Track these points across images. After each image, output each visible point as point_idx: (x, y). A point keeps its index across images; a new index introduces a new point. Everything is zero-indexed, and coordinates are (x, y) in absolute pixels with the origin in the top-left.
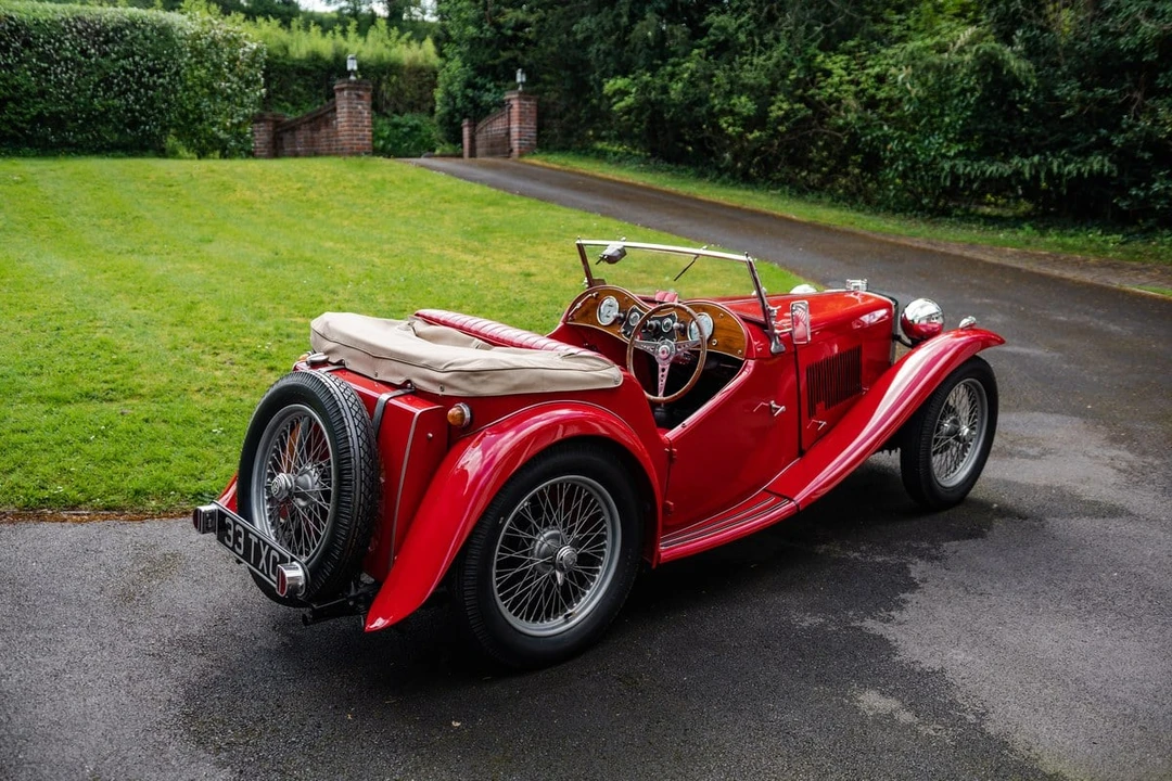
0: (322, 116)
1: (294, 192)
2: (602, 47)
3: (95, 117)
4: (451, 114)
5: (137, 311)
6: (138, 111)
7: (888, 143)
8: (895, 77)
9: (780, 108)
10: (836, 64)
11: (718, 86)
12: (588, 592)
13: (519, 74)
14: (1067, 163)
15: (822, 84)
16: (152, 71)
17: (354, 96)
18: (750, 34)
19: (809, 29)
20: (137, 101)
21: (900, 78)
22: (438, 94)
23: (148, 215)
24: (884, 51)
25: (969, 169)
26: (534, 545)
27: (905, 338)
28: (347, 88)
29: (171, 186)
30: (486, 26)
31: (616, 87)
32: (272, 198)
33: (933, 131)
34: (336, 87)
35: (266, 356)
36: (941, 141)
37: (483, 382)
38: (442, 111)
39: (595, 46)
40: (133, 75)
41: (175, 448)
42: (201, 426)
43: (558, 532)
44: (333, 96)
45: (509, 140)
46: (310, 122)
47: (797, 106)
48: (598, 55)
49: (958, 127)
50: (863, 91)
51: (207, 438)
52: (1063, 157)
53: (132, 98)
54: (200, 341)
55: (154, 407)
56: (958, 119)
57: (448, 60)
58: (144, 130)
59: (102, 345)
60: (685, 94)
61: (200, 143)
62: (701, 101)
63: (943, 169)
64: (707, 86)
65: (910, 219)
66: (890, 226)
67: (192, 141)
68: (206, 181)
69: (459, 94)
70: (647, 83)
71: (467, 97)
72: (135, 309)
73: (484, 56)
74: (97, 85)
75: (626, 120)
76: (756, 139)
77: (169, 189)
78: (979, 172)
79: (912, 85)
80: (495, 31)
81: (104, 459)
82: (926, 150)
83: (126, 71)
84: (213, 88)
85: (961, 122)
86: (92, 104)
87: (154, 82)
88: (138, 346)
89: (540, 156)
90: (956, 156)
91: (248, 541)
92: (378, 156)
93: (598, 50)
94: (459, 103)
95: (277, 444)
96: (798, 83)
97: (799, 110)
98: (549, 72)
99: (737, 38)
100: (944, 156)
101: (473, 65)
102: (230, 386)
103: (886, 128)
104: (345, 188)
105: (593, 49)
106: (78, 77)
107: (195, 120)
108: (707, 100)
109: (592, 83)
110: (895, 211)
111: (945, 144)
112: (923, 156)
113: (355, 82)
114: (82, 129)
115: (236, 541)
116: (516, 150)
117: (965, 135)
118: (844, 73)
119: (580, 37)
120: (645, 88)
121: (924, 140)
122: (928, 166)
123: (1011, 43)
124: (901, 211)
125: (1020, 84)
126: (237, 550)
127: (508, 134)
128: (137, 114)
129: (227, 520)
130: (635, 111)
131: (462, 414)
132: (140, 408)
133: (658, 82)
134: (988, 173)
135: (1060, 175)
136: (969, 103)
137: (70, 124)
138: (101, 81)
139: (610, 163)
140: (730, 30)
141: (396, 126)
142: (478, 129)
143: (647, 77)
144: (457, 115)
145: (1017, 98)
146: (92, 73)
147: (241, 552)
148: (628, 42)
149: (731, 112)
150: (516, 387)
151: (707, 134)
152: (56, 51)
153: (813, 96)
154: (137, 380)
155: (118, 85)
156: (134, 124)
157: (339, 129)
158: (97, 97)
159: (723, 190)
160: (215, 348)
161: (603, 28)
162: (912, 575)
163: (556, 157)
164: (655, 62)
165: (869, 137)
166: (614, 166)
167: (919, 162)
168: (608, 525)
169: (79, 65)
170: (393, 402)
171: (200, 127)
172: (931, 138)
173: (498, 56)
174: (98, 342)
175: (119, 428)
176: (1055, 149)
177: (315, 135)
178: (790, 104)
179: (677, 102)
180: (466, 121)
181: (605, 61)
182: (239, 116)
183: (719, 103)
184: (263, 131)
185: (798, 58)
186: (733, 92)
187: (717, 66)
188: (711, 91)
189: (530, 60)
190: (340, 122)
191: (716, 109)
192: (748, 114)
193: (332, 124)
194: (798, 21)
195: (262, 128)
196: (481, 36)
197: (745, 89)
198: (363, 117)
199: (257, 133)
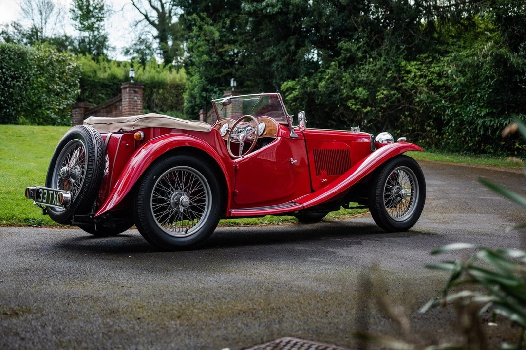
0: (113, 104)
2: (280, 63)
4: (193, 108)
6: (3, 101)
7: (446, 111)
8: (447, 71)
9: (383, 94)
10: (412, 67)
11: (346, 83)
13: (232, 82)
15: (405, 78)
16: (13, 78)
17: (133, 92)
18: (365, 52)
19: (398, 48)
21: (449, 72)
22: (186, 96)
24: (442, 59)
25: (493, 123)
26: (171, 196)
28: (129, 87)
29: (20, 136)
30: (214, 55)
31: (288, 86)
33: (471, 102)
34: (122, 87)
36: (476, 107)
37: (149, 122)
38: (188, 106)
39: (276, 63)
44: (120, 92)
46: (106, 108)
47: (392, 92)
48: (277, 68)
49: (485, 99)
50: (430, 81)
56: (485, 94)
57: (192, 76)
58: (6, 112)
60: (327, 88)
61: (39, 121)
62: (336, 91)
63: (478, 124)
64: (339, 83)
65: (462, 155)
67: (34, 119)
68: (41, 135)
69: (198, 95)
70: (305, 83)
71: (203, 97)
73: (213, 72)
75: (294, 105)
76: (368, 112)
77: (19, 138)
78: (499, 124)
79: (457, 76)
80: (219, 58)
82: (467, 114)
84: (49, 88)
85: (486, 96)
87: (14, 84)
90: (484, 116)
93: (278, 65)
96: (393, 79)
97: (394, 95)
98: (250, 80)
99: (357, 55)
100: (478, 116)
101: (206, 78)
103: (443, 102)
105: (274, 65)
107: (37, 107)
108: (341, 90)
109: (274, 85)
110: (453, 152)
111: (478, 109)
112: (466, 117)
113: (133, 84)
115: (43, 198)
117: (490, 104)
118: (417, 71)
119: (267, 58)
120: (304, 85)
121: (466, 109)
122: (471, 123)
124: (457, 151)
125: (519, 71)
129: (40, 190)
130: (299, 99)
131: (140, 135)
133: (312, 82)
136: (490, 84)
140: (353, 50)
142: (208, 115)
143: (306, 79)
144: (196, 108)
145: (518, 80)
148: (294, 61)
149: (354, 98)
150: (163, 125)
151: (341, 111)
153: (401, 86)
157: (123, 111)
161: (280, 52)
164: (310, 71)
165: (434, 108)
167: (464, 121)
168: (206, 195)
170: (113, 136)
171: (40, 111)
172: (470, 106)
173: (222, 72)
178: (388, 91)
179: (322, 93)
180: (201, 111)
181: (281, 71)
182: (63, 104)
183: (346, 92)
184: (78, 114)
185: (393, 65)
186: (354, 86)
187: (345, 71)
188: (341, 85)
189: (239, 73)
190: (124, 107)
191: (345, 95)
192: (364, 98)
193: (119, 109)
194: (392, 45)
195: (77, 112)
196: (211, 61)
197: (361, 83)
198: (137, 104)
199: (74, 115)
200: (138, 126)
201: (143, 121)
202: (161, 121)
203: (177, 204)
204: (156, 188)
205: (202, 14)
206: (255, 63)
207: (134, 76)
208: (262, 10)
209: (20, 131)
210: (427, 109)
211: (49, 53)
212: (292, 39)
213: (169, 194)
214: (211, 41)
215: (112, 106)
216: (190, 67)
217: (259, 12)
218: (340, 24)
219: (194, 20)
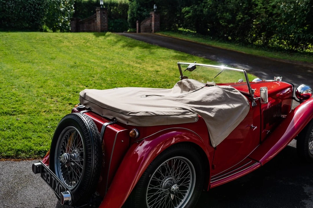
0: (92, 19)
1: (82, 43)
3: (21, 18)
4: (133, 19)
5: (27, 83)
6: (34, 17)
7: (276, 28)
8: (280, 6)
9: (240, 17)
11: (219, 10)
12: (182, 200)
13: (154, 6)
15: (254, 9)
16: (39, 4)
17: (102, 13)
20: (34, 14)
22: (129, 12)
23: (35, 50)
25: (304, 37)
26: (162, 183)
27: (297, 99)
28: (100, 10)
29: (43, 41)
31: (186, 10)
32: (75, 45)
33: (292, 24)
34: (96, 10)
35: (69, 99)
36: (295, 27)
37: (144, 121)
38: (130, 18)
40: (33, 5)
41: (34, 133)
42: (44, 125)
43: (171, 178)
44: (96, 13)
45: (151, 27)
46: (88, 21)
47: (245, 16)
49: (301, 22)
50: (268, 11)
51: (45, 130)
53: (32, 13)
54: (47, 94)
55: (28, 117)
57: (132, 2)
59: (14, 95)
60: (208, 12)
62: (214, 14)
63: (295, 37)
64: (215, 10)
65: (283, 53)
66: (276, 56)
68: (54, 39)
69: (135, 13)
70: (196, 9)
71: (138, 13)
72: (27, 82)
74: (21, 8)
75: (189, 21)
76: (231, 27)
78: (308, 38)
79: (285, 8)
81: (8, 138)
83: (30, 4)
86: (20, 14)
87: (39, 8)
88: (25, 95)
89: (160, 32)
91: (51, 179)
92: (109, 32)
94: (135, 15)
95: (64, 140)
96: (246, 8)
98: (164, 6)
100: (296, 32)
101: (140, 3)
102: (55, 110)
103: (275, 23)
104: (99, 42)
106: (15, 6)
108: (216, 14)
109: (178, 9)
111: (296, 28)
113: (102, 8)
114: (16, 22)
115: (47, 178)
116: (153, 30)
118: (262, 5)
121: (289, 27)
126: (48, 181)
127: (151, 25)
128: (34, 18)
129: (45, 170)
130: (192, 18)
131: (135, 133)
132: (23, 118)
133: (199, 8)
134: (311, 38)
136: (305, 14)
137: (13, 21)
138: (22, 7)
139: (183, 35)
141: (116, 22)
142: (141, 23)
143: (196, 7)
144: (135, 19)
146: (20, 5)
147: (49, 183)
149: (223, 18)
150: (157, 123)
151: (215, 25)
153: (251, 13)
154: (24, 108)
155: (28, 8)
156: (33, 21)
157: (97, 23)
158: (21, 12)
159: (220, 44)
160: (51, 96)
162: (305, 192)
163: (166, 33)
164: (199, 2)
165: (270, 26)
166: (184, 36)
170: (108, 126)
172: (291, 26)
174: (12, 94)
175: (15, 125)
177: (90, 25)
178: (243, 15)
179: (206, 15)
180: (137, 21)
181: (182, 2)
182: (66, 19)
183: (219, 15)
186: (224, 12)
188: (217, 11)
189: (158, 2)
190: (98, 21)
191: (219, 17)
192: (229, 19)
193: (95, 22)
195: (73, 23)
197: (227, 10)
198: (105, 20)
204: (151, 181)
207: (103, 4)
209: (43, 37)
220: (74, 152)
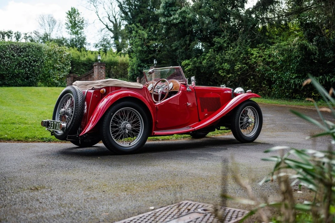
0: (89, 75)
2: (181, 50)
3: (15, 75)
4: (133, 76)
6: (29, 74)
7: (273, 76)
8: (274, 54)
9: (238, 67)
10: (255, 51)
11: (218, 61)
13: (155, 61)
14: (331, 77)
15: (251, 58)
16: (34, 61)
17: (100, 67)
18: (228, 44)
19: (246, 41)
20: (29, 71)
21: (275, 54)
22: (129, 69)
24: (271, 47)
25: (299, 82)
28: (97, 65)
29: (39, 93)
30: (144, 47)
31: (186, 63)
33: (287, 70)
34: (94, 65)
36: (290, 73)
37: (109, 83)
38: (130, 75)
40: (28, 62)
44: (93, 68)
46: (85, 77)
47: (244, 66)
48: (180, 53)
49: (295, 69)
50: (264, 59)
52: (330, 76)
53: (28, 69)
56: (295, 66)
57: (132, 58)
58: (31, 80)
60: (207, 64)
61: (49, 84)
62: (212, 65)
63: (291, 83)
64: (214, 61)
65: (283, 100)
66: (275, 102)
67: (46, 83)
68: (50, 92)
69: (136, 69)
70: (195, 61)
71: (138, 70)
73: (144, 56)
74: (16, 65)
75: (189, 74)
76: (230, 77)
79: (279, 56)
80: (147, 48)
82: (285, 77)
83: (26, 61)
84: (54, 66)
85: (296, 67)
86: (14, 71)
87: (35, 65)
90: (295, 78)
96: (244, 58)
97: (244, 67)
98: (165, 60)
99: (224, 45)
100: (291, 78)
101: (140, 59)
103: (272, 70)
105: (178, 51)
106: (10, 63)
107: (47, 77)
108: (215, 65)
109: (178, 62)
110: (278, 98)
111: (291, 75)
112: (284, 79)
113: (100, 63)
114: (10, 79)
115: (51, 126)
117: (298, 71)
118: (257, 54)
119: (174, 48)
120: (195, 63)
121: (285, 74)
122: (288, 82)
123: (312, 42)
124: (280, 98)
125: (313, 53)
128: (29, 75)
129: (50, 122)
130: (192, 70)
131: (104, 91)
133: (199, 61)
135: (329, 82)
136: (298, 60)
137: (6, 78)
138: (18, 64)
140: (221, 43)
142: (142, 80)
143: (195, 59)
145: (313, 58)
146: (15, 62)
148: (189, 49)
149: (222, 69)
150: (116, 85)
151: (215, 76)
152: (4, 55)
153: (248, 62)
155: (23, 65)
156: (27, 78)
157: (95, 78)
158: (16, 69)
161: (181, 44)
164: (198, 54)
165: (267, 74)
167: (284, 81)
168: (141, 123)
169: (11, 59)
171: (49, 79)
172: (287, 73)
173: (148, 57)
176: (327, 74)
178: (241, 65)
179: (205, 66)
180: (138, 78)
181: (182, 55)
182: (62, 75)
183: (218, 66)
184: (70, 80)
185: (244, 50)
186: (222, 62)
187: (217, 54)
188: (215, 62)
189: (158, 56)
190: (95, 76)
191: (217, 68)
192: (228, 69)
193: (92, 77)
194: (243, 39)
196: (143, 50)
197: (226, 61)
198: (102, 74)
199: (68, 81)
200: (102, 86)
201: (105, 83)
202: (115, 83)
203: (124, 128)
204: (113, 120)
205: (137, 24)
206: (167, 50)
207: (100, 59)
208: (170, 21)
209: (38, 90)
210: (263, 75)
211: (54, 47)
212: (188, 37)
213: (120, 123)
214: (142, 39)
215: (88, 76)
216: (131, 54)
217: (169, 22)
218: (214, 29)
219: (133, 27)
220: (69, 109)
